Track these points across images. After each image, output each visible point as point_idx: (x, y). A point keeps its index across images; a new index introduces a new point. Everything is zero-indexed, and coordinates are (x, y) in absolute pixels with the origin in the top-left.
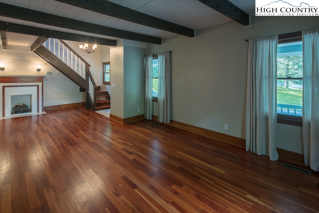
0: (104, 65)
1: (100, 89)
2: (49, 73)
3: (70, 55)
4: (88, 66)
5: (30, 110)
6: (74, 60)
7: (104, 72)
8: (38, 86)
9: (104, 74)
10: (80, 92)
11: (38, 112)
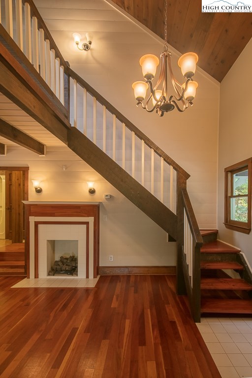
0: (229, 175)
1: (217, 239)
2: (110, 198)
3: (148, 158)
4: (183, 176)
5: (73, 271)
6: (157, 168)
7: (229, 195)
8: (87, 223)
9: (228, 198)
10: (169, 241)
11: (87, 277)
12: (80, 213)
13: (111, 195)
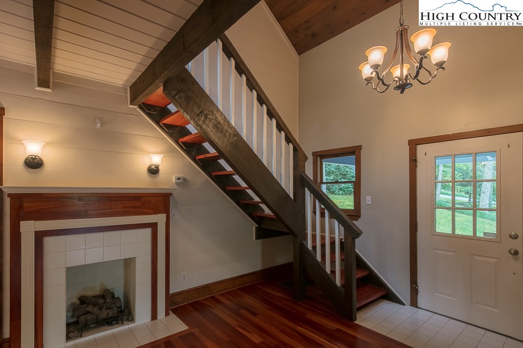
0: (318, 159)
2: (183, 182)
7: (319, 181)
8: (154, 226)
10: (256, 239)
11: (154, 316)
12: (140, 207)
13: (184, 179)
